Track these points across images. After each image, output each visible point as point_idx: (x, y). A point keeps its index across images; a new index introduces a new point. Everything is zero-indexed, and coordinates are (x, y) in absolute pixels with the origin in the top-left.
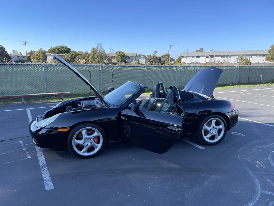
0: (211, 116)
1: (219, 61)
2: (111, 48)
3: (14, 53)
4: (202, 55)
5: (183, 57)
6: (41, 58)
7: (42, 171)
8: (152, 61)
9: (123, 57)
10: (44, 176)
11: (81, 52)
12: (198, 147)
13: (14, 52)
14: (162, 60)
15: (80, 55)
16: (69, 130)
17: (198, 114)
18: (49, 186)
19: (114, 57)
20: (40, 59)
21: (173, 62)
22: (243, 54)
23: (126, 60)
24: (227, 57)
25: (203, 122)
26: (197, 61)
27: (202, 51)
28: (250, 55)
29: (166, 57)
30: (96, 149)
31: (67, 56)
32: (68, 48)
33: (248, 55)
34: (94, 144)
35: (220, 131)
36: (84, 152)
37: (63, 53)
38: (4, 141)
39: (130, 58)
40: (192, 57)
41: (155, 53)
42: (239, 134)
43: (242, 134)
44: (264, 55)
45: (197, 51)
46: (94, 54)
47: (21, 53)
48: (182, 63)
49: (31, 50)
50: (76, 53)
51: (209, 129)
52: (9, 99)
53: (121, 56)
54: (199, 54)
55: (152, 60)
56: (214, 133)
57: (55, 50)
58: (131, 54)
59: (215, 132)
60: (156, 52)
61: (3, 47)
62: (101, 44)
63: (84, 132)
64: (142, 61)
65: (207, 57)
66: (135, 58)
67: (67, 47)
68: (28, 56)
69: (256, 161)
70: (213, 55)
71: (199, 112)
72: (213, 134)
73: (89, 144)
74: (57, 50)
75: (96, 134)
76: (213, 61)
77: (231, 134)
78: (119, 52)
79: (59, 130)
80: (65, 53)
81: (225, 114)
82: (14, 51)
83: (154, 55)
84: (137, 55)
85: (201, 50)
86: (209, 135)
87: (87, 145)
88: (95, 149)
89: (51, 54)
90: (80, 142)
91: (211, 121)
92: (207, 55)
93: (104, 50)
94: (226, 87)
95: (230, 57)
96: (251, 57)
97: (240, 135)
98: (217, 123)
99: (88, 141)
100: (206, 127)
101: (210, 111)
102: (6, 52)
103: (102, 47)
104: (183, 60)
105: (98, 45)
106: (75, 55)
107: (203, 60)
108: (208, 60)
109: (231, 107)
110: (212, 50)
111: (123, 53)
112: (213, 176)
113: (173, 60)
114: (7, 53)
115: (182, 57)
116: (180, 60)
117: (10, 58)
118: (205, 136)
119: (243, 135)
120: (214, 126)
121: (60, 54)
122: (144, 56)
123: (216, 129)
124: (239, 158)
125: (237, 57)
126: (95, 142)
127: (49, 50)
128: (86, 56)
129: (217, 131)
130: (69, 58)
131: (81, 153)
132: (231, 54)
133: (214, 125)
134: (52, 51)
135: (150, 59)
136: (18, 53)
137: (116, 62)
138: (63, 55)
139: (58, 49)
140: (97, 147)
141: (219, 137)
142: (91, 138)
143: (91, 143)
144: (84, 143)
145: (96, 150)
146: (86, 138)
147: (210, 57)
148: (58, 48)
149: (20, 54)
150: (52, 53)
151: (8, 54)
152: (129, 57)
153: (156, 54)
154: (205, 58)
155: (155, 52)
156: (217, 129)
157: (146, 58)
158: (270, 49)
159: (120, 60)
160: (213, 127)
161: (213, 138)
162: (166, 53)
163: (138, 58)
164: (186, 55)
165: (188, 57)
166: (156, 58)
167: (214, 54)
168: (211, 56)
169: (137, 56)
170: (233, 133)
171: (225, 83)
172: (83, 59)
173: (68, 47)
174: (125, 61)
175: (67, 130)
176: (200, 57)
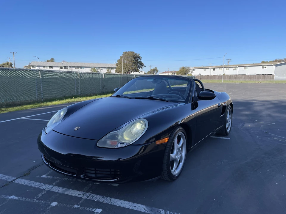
4: (55, 66)
5: (33, 66)
16: (168, 140)
22: (95, 66)
24: (81, 69)
27: (54, 61)
28: (101, 67)
33: (99, 68)
34: (182, 156)
40: (44, 67)
44: (112, 68)
45: (48, 61)
54: (51, 64)
65: (61, 68)
70: (67, 65)
75: (182, 140)
79: (157, 143)
85: (52, 60)
92: (61, 66)
95: (84, 68)
96: (102, 69)
115: (31, 67)
125: (90, 68)
132: (84, 66)
145: (181, 164)
147: (64, 68)
154: (59, 68)
158: (117, 63)
162: (7, 61)
164: (36, 64)
176: (53, 68)
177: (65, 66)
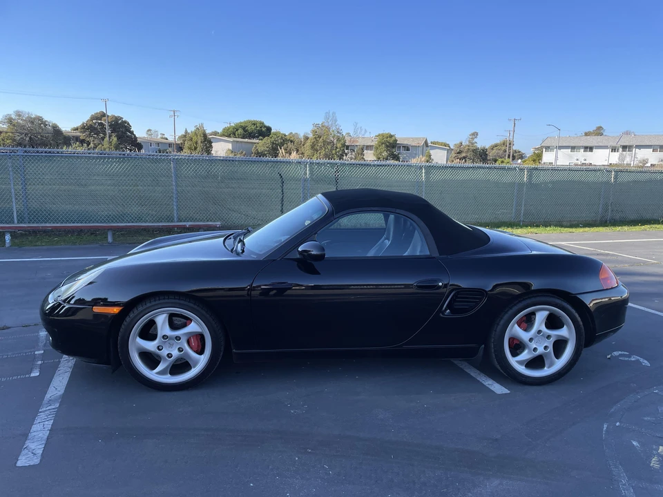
0: (533, 300)
1: (645, 161)
2: (357, 124)
3: (150, 135)
4: (601, 144)
5: (548, 148)
6: (200, 145)
7: (41, 412)
8: (464, 158)
9: (392, 147)
10: (34, 428)
11: (293, 136)
12: (490, 387)
13: (149, 133)
14: (491, 155)
15: (291, 141)
16: (121, 312)
17: (491, 291)
18: (31, 455)
19: (370, 146)
20: (196, 148)
21: (520, 161)
23: (399, 154)
25: (506, 317)
26: (585, 160)
27: (602, 134)
29: (504, 148)
30: (194, 367)
31: (261, 144)
32: (265, 127)
34: (187, 354)
35: (559, 346)
36: (162, 373)
37: (254, 137)
38: (9, 328)
39: (408, 150)
40: (573, 148)
41: (473, 139)
42: (633, 359)
43: (641, 360)
45: (586, 134)
46: (315, 138)
47: (166, 136)
48: (544, 163)
49: (186, 130)
50: (282, 138)
51: (524, 336)
52: (92, 234)
53: (387, 146)
54: (591, 141)
55: (464, 155)
56: (541, 350)
57: (237, 130)
58: (413, 141)
59: (546, 348)
60: (475, 135)
61: (125, 122)
62: (334, 113)
63: (161, 320)
64: (439, 157)
65: (614, 150)
66: (420, 149)
67: (263, 123)
68: (179, 142)
69: (654, 447)
70: (631, 144)
71: (495, 287)
72: (538, 353)
73: (175, 353)
74: (240, 131)
75: (193, 327)
76: (627, 160)
77: (609, 357)
78: (383, 135)
79: (97, 309)
80: (257, 137)
81: (578, 296)
82: (149, 130)
83: (470, 142)
84: (426, 142)
85: (599, 132)
86: (525, 355)
87: (169, 356)
88: (191, 369)
89: (226, 138)
90: (150, 346)
91: (533, 314)
92: (614, 144)
93: (341, 128)
94: (647, 227)
97: (638, 360)
98: (553, 323)
99: (171, 346)
100: (514, 330)
101: (526, 286)
102: (132, 133)
103: (336, 121)
104: (548, 157)
105: (327, 118)
106: (279, 141)
107: (601, 158)
108: (614, 158)
109: (602, 276)
110: (627, 133)
111: (393, 138)
112: (496, 482)
113: (521, 157)
114: (135, 135)
115: (544, 150)
116: (538, 157)
117: (140, 146)
118: (514, 354)
119: (646, 363)
120: (543, 328)
121: (246, 140)
122: (445, 145)
123: (549, 337)
124: (606, 431)
126: (191, 348)
127: (224, 129)
128: (303, 145)
129: (550, 344)
130: (267, 147)
131: (153, 375)
133: (540, 324)
134: (230, 133)
135: (459, 153)
136: (157, 135)
137: (375, 159)
138: (254, 141)
139: (244, 128)
140: (196, 363)
141: (560, 363)
142: (178, 338)
143: (180, 350)
144: (160, 348)
145: (193, 370)
146: (165, 337)
147: (621, 150)
148: (243, 125)
149: (162, 138)
150: (229, 136)
151: (136, 138)
152: (407, 148)
153: (475, 140)
154: (607, 151)
155: (473, 134)
156: (552, 340)
157: (449, 151)
159: (385, 154)
160: (539, 332)
161: (537, 362)
162: (503, 139)
163: (429, 148)
164: (555, 144)
165: (561, 147)
166: (475, 151)
167: (634, 143)
168: (624, 148)
169: (427, 146)
170: (616, 353)
171: (648, 216)
172: (297, 151)
173: (267, 124)
174: (396, 158)
175: (116, 310)
176: (594, 150)
177: (625, 144)
